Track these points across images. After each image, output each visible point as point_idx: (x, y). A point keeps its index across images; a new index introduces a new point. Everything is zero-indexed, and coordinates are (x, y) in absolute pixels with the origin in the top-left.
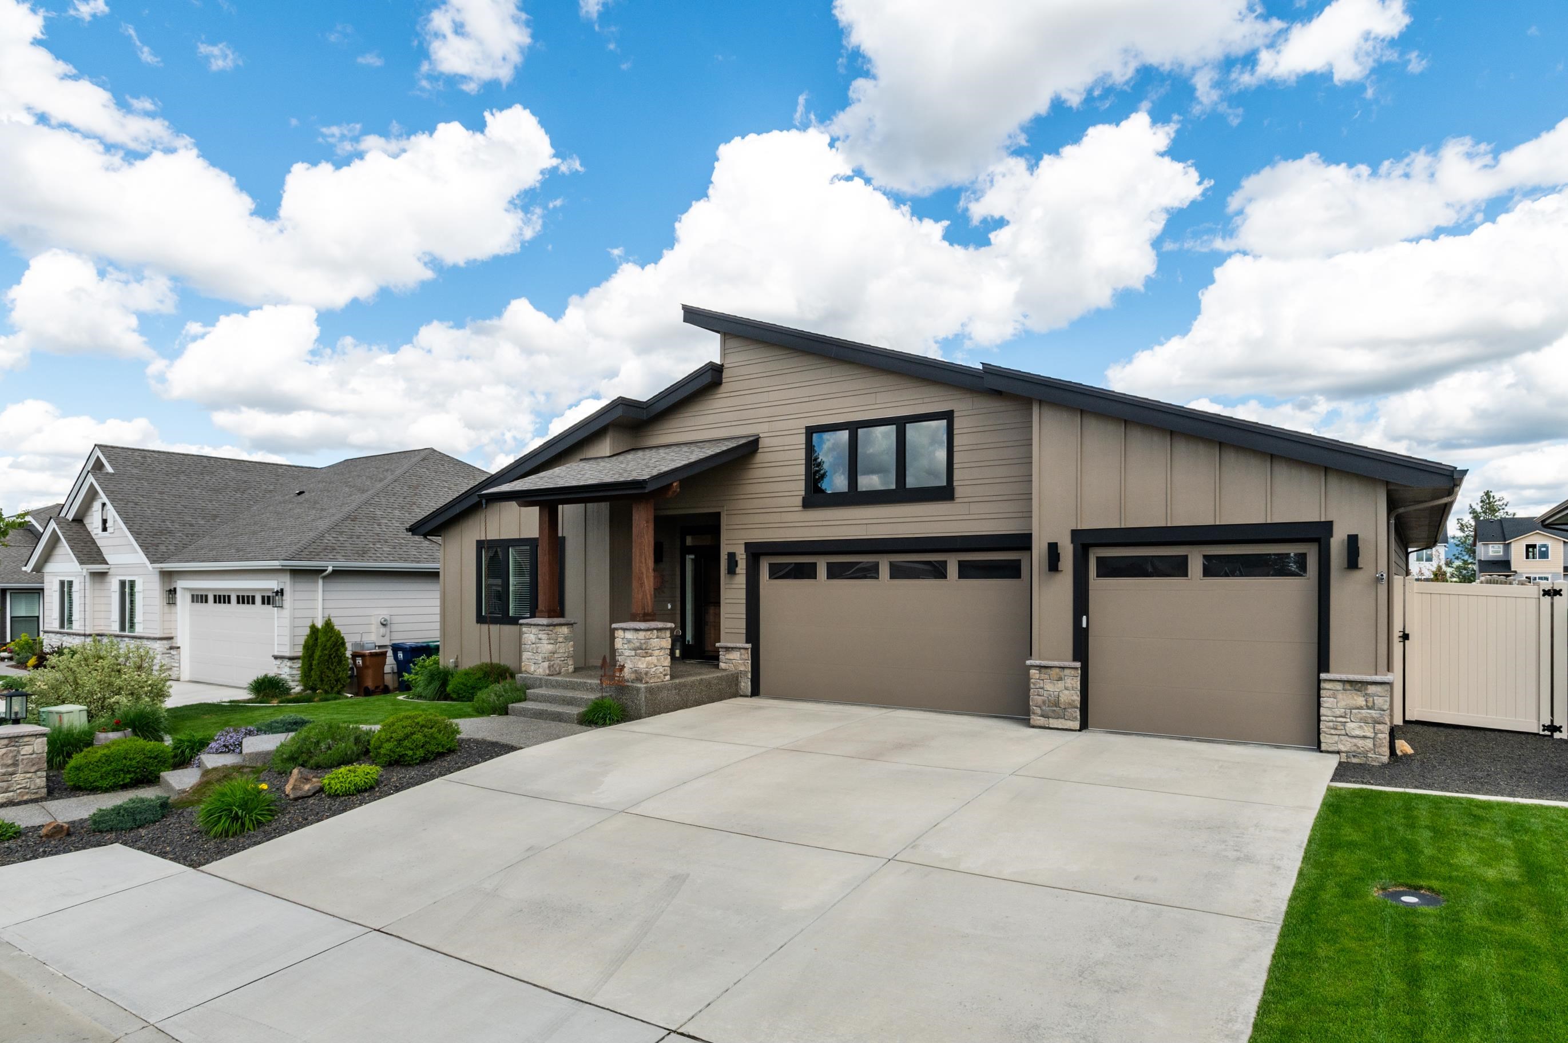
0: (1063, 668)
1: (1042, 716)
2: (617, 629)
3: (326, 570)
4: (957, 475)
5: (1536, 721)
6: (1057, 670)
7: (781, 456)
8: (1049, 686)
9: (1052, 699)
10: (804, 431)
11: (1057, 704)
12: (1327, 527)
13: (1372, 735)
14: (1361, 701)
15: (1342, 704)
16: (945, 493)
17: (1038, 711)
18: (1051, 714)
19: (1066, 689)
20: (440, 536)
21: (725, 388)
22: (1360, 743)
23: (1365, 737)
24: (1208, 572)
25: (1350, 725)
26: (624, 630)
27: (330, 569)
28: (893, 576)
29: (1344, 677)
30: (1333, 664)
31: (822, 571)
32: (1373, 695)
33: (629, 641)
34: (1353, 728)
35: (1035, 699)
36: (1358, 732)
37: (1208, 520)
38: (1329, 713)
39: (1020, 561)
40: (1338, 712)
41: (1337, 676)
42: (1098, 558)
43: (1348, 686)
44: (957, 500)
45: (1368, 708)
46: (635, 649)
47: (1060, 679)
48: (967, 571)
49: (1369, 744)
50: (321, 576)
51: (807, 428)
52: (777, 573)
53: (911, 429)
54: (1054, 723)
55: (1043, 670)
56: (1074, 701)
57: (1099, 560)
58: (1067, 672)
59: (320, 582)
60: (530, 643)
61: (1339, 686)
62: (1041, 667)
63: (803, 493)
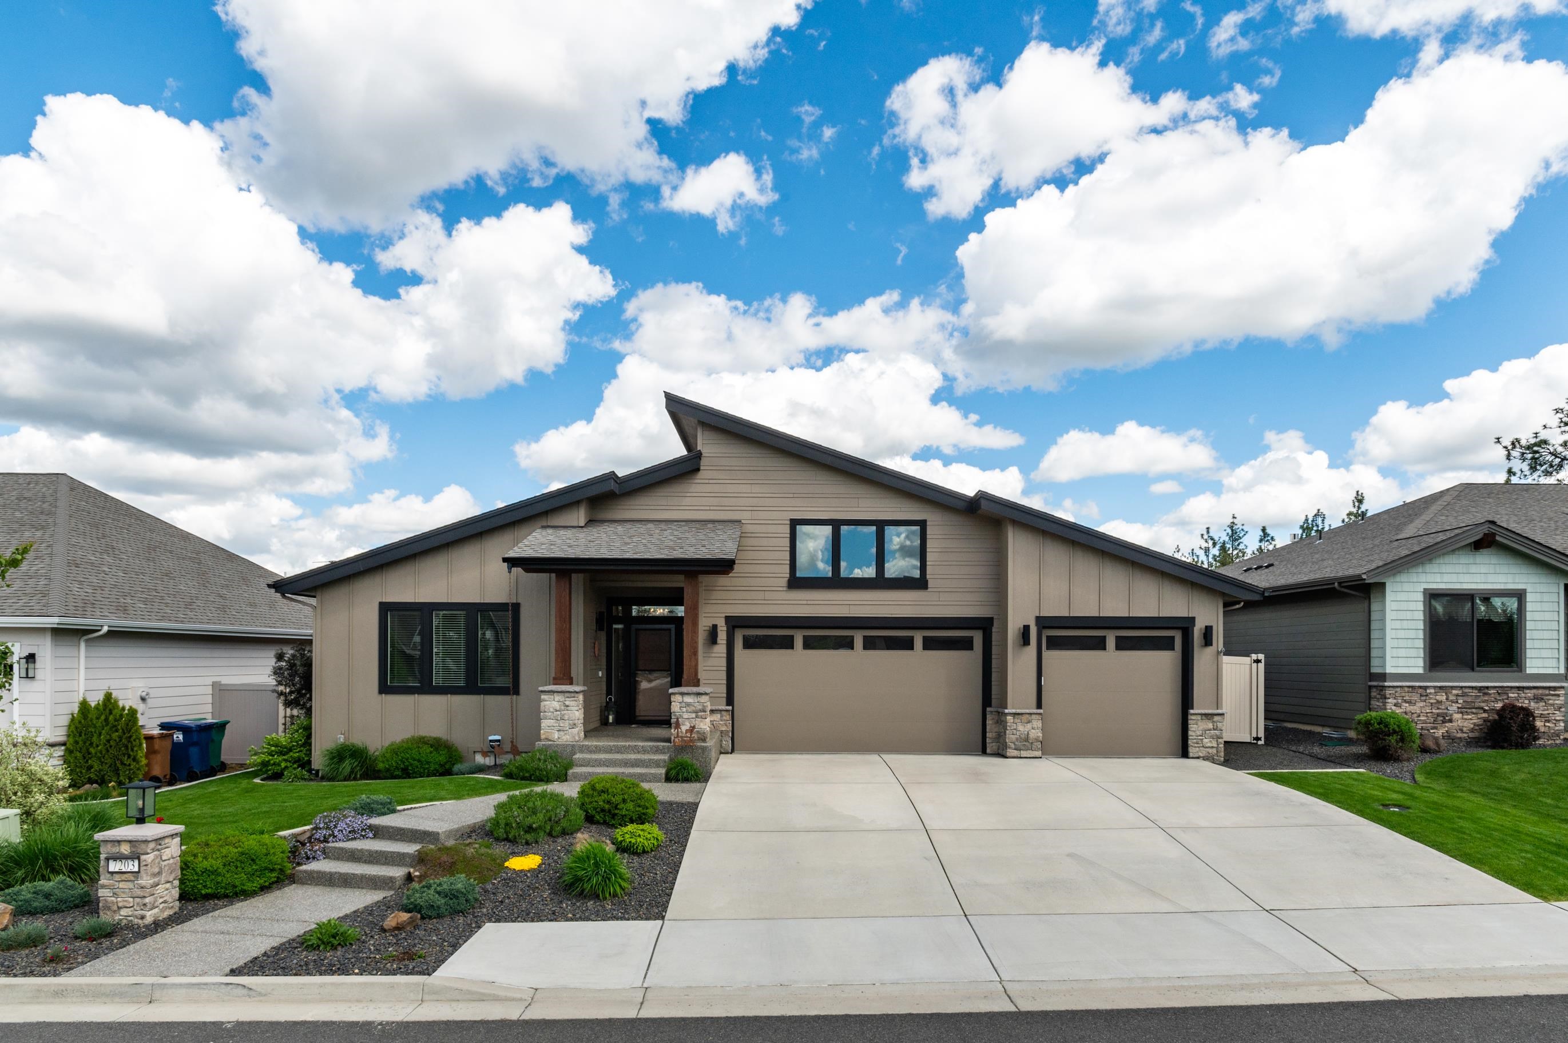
0: (1031, 714)
1: (1015, 749)
2: (674, 694)
3: (100, 630)
4: (929, 570)
5: (1249, 736)
6: (1027, 716)
7: (764, 542)
8: (1021, 728)
9: (1023, 736)
10: (789, 522)
11: (1027, 739)
12: (1192, 620)
13: (1216, 745)
14: (1210, 726)
15: (1201, 728)
16: (920, 583)
17: (1013, 746)
18: (1023, 748)
19: (1033, 729)
20: (315, 597)
21: (702, 474)
22: (1210, 751)
23: (1213, 747)
24: (1119, 647)
25: (1205, 741)
26: (682, 694)
27: (105, 629)
28: (865, 648)
29: (1203, 711)
30: (1195, 705)
31: (799, 642)
32: (1217, 721)
33: (688, 705)
34: (1207, 742)
35: (1010, 737)
36: (1209, 745)
37: (1094, 613)
38: (1194, 734)
39: (972, 637)
40: (1198, 733)
41: (1199, 711)
42: (1047, 636)
43: (1204, 718)
44: (929, 590)
45: (1214, 729)
46: (696, 712)
47: (1029, 722)
48: (930, 644)
49: (1214, 751)
50: (85, 637)
51: (791, 520)
52: (750, 644)
53: (889, 530)
54: (1024, 754)
55: (1016, 716)
56: (1039, 737)
57: (1048, 637)
58: (1034, 716)
59: (83, 645)
60: (552, 710)
61: (1199, 717)
62: (1015, 715)
63: (788, 575)
